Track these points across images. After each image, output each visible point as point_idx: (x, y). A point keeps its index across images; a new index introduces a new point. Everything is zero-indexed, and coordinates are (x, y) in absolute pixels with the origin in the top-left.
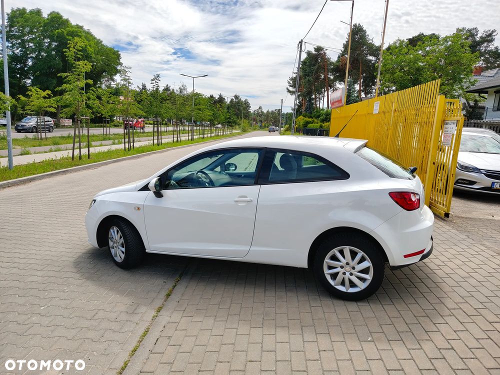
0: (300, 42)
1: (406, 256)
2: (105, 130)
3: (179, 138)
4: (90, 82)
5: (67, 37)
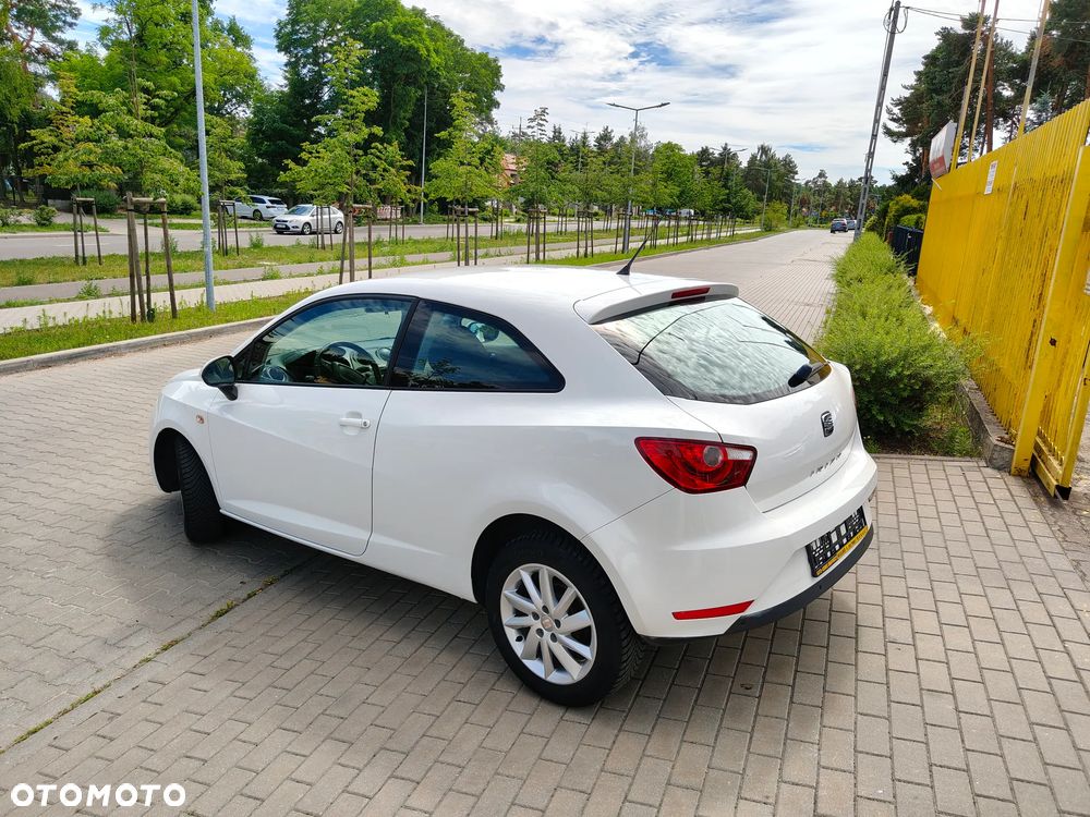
0: (891, 9)
1: (678, 616)
4: (378, 130)
5: (393, 36)
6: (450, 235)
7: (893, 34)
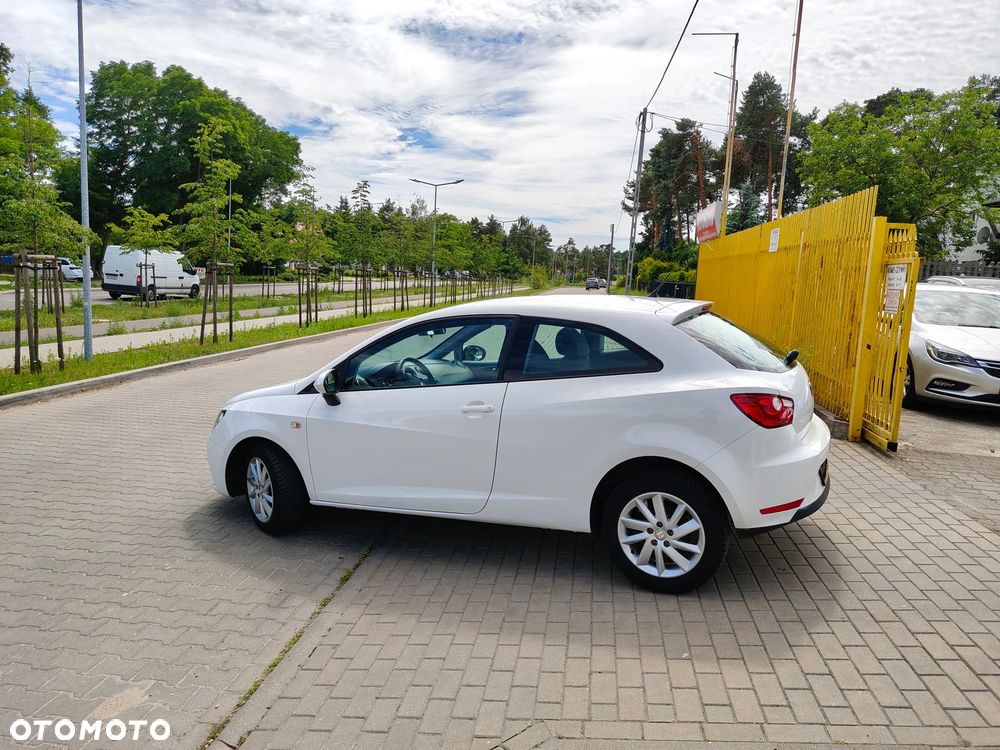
0: (641, 114)
1: (764, 512)
2: (266, 288)
3: (405, 303)
4: (238, 198)
5: (201, 114)
6: (266, 293)
7: (643, 132)
